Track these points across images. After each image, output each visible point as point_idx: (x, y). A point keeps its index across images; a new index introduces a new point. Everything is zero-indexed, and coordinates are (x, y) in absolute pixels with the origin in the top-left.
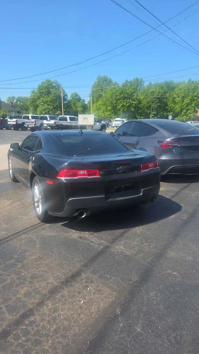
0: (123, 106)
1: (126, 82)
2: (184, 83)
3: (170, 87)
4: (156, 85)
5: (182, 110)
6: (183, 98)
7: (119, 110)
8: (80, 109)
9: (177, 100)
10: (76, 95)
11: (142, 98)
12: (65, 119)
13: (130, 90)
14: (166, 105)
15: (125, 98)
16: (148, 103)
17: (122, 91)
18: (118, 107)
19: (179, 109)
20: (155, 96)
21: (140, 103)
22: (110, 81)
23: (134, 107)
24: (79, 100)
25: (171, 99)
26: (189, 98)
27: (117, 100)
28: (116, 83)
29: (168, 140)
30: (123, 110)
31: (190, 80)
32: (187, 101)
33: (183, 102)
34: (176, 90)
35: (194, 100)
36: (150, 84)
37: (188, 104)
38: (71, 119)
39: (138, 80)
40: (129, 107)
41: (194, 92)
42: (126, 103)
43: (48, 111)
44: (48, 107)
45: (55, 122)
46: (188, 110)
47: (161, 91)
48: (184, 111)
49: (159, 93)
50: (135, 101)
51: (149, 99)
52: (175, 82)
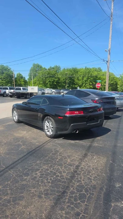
0: (50, 81)
1: (50, 68)
2: (83, 69)
3: (75, 71)
4: (68, 70)
5: (83, 84)
6: (83, 77)
7: (47, 84)
8: (23, 83)
9: (80, 78)
10: (20, 75)
11: (60, 77)
12: (20, 89)
13: (53, 72)
14: (74, 81)
15: (50, 77)
16: (64, 80)
17: (49, 73)
18: (47, 82)
19: (81, 83)
20: (68, 76)
21: (59, 80)
22: (41, 67)
23: (56, 82)
24: (22, 77)
25: (76, 78)
26: (86, 77)
27: (46, 78)
28: (45, 68)
29: (97, 99)
30: (50, 84)
31: (86, 68)
32: (85, 79)
33: (83, 79)
34: (79, 73)
35: (89, 78)
36: (64, 69)
37: (86, 81)
38: (23, 89)
39: (57, 67)
40: (53, 82)
41: (89, 74)
42: (51, 80)
43: (2, 84)
44: (2, 82)
45: (14, 91)
46: (86, 84)
47: (71, 73)
48: (84, 84)
49: (70, 74)
50: (56, 78)
51: (64, 78)
52: (78, 68)
